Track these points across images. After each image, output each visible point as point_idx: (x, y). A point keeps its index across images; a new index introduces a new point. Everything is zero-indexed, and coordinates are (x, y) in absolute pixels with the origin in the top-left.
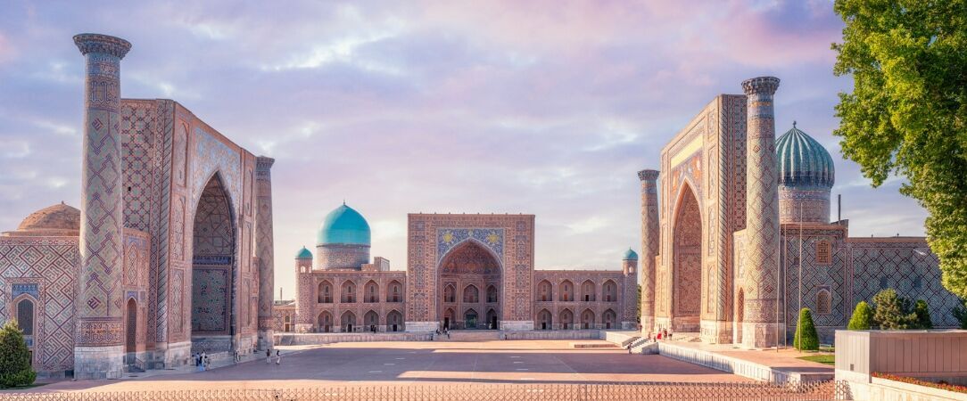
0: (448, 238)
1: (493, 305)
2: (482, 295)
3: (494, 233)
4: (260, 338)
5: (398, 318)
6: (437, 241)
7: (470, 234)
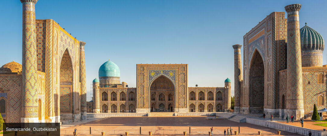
0: (153, 74)
1: (171, 102)
2: (166, 98)
3: (171, 72)
4: (82, 114)
5: (133, 107)
6: (148, 75)
7: (162, 72)
